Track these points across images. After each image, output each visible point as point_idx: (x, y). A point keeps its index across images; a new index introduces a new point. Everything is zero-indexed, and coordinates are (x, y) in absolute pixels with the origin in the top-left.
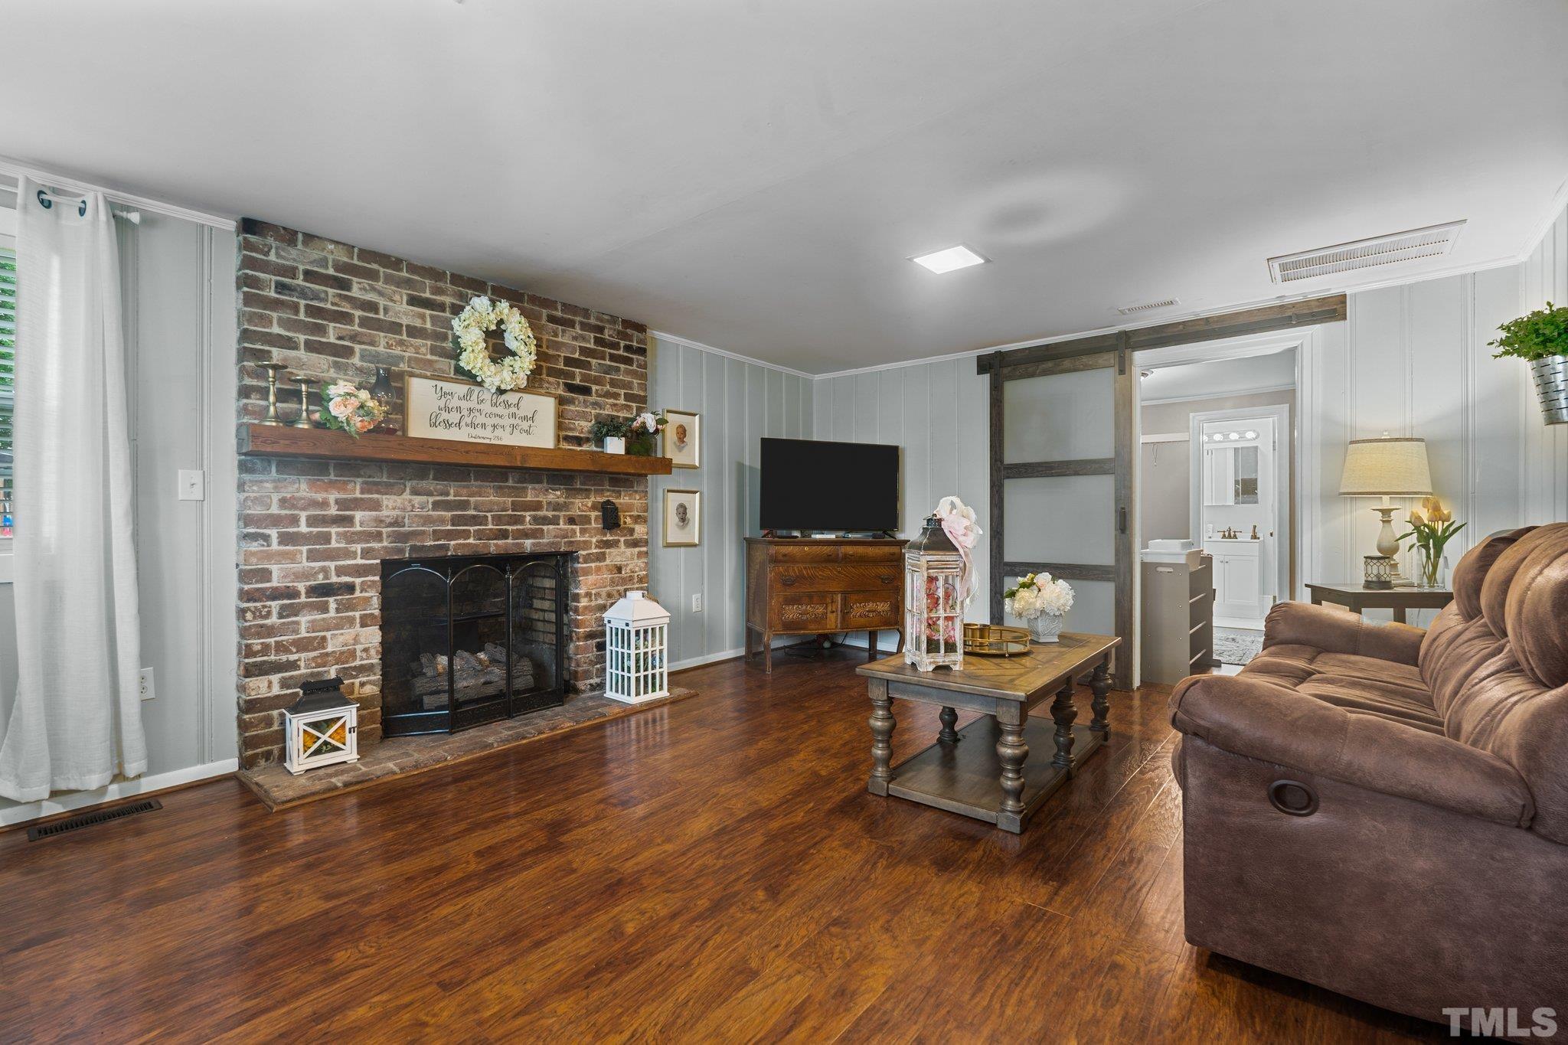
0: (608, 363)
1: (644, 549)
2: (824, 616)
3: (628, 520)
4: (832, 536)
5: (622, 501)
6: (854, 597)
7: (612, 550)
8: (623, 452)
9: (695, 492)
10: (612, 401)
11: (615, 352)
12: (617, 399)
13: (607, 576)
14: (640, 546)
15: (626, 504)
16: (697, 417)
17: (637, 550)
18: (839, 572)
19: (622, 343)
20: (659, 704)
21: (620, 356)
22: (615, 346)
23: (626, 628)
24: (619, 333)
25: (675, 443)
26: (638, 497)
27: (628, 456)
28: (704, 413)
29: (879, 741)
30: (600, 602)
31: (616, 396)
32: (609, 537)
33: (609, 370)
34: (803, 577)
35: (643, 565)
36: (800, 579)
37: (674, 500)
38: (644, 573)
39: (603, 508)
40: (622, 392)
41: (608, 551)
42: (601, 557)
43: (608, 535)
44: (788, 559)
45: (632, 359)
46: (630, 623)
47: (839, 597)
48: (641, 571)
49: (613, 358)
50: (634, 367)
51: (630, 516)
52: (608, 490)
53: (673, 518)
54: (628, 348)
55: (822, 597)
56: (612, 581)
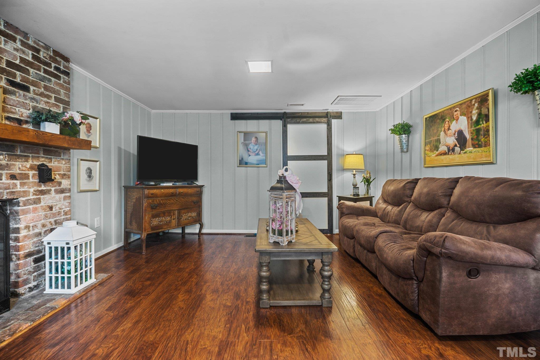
0: (43, 74)
1: (68, 194)
2: (170, 221)
3: (57, 177)
4: (170, 184)
5: (52, 164)
6: (183, 211)
7: (45, 196)
8: (58, 133)
9: (97, 161)
10: (45, 99)
11: (48, 68)
12: (49, 99)
13: (42, 213)
14: (66, 193)
15: (56, 166)
16: (98, 119)
17: (63, 195)
18: (177, 201)
19: (53, 65)
20: (93, 287)
21: (52, 72)
22: (49, 65)
23: (66, 246)
24: (51, 57)
25: (85, 133)
26: (64, 163)
27: (61, 136)
28: (101, 118)
29: (264, 282)
30: (37, 231)
31: (49, 97)
32: (43, 188)
33: (43, 79)
34: (161, 204)
35: (67, 204)
36: (160, 205)
37: (84, 165)
38: (68, 209)
39: (38, 168)
40: (53, 95)
41: (42, 197)
42: (37, 201)
43: (43, 186)
44: (154, 196)
45: (60, 76)
46: (70, 242)
47: (176, 212)
48: (66, 208)
49: (46, 71)
50: (61, 82)
51: (58, 174)
52: (43, 157)
53: (84, 176)
54: (57, 69)
55: (169, 213)
56: (46, 216)
